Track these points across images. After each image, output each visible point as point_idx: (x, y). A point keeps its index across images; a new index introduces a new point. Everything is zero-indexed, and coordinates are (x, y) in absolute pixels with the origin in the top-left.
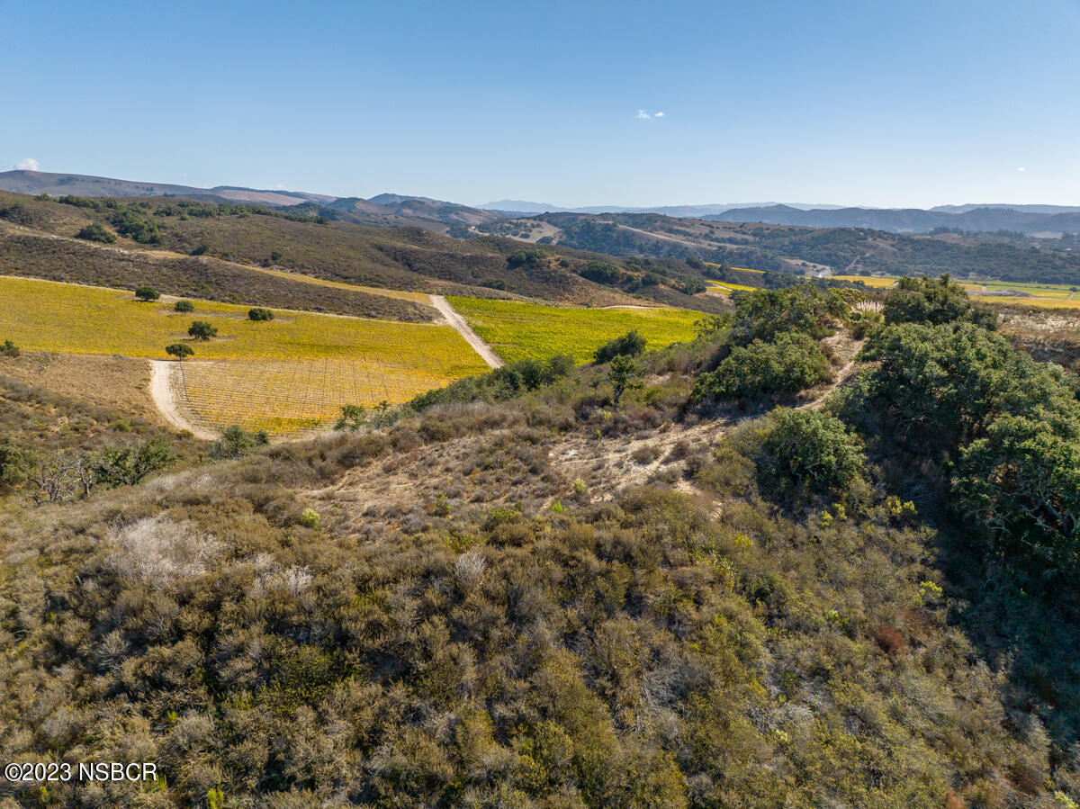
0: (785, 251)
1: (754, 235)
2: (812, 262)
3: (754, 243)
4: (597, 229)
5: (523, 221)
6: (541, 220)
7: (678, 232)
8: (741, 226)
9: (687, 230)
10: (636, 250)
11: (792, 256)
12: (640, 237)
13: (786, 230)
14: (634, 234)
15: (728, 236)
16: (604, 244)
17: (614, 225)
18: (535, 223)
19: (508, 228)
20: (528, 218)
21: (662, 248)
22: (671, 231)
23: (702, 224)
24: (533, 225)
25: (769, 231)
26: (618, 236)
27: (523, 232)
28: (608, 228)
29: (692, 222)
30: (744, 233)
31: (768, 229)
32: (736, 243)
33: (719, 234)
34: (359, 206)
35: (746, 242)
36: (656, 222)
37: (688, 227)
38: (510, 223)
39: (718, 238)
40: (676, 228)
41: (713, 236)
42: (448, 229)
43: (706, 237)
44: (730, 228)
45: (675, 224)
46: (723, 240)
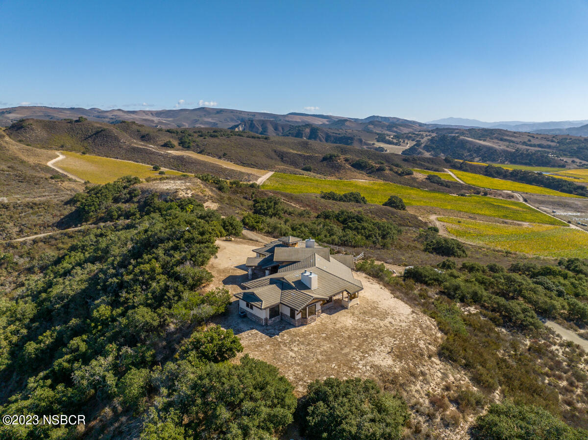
0: (570, 152)
1: (558, 142)
2: (582, 159)
3: (554, 147)
4: (448, 138)
5: (421, 133)
6: (432, 132)
7: (506, 140)
8: (554, 137)
9: (513, 139)
10: (466, 151)
11: (572, 156)
12: (471, 143)
13: (583, 140)
14: (468, 142)
15: (538, 143)
16: (449, 147)
17: (458, 137)
18: (428, 134)
19: (410, 137)
20: (425, 131)
21: (481, 150)
22: (501, 140)
23: (528, 136)
24: (427, 135)
25: (570, 140)
26: (459, 143)
27: (418, 139)
28: (454, 138)
29: (521, 134)
30: (552, 141)
31: (571, 139)
32: (542, 147)
33: (534, 142)
34: (347, 124)
35: (549, 147)
36: (494, 134)
37: (515, 137)
38: (414, 134)
39: (531, 144)
40: (505, 138)
41: (529, 143)
42: (377, 137)
43: (524, 143)
44: (545, 138)
45: (508, 135)
46: (534, 146)
